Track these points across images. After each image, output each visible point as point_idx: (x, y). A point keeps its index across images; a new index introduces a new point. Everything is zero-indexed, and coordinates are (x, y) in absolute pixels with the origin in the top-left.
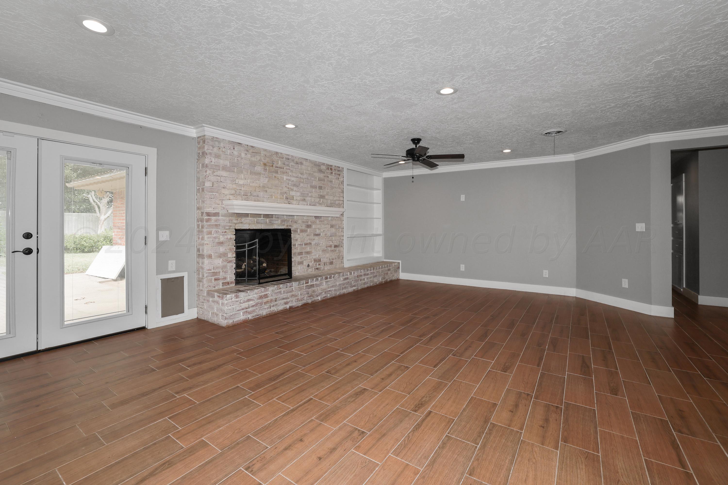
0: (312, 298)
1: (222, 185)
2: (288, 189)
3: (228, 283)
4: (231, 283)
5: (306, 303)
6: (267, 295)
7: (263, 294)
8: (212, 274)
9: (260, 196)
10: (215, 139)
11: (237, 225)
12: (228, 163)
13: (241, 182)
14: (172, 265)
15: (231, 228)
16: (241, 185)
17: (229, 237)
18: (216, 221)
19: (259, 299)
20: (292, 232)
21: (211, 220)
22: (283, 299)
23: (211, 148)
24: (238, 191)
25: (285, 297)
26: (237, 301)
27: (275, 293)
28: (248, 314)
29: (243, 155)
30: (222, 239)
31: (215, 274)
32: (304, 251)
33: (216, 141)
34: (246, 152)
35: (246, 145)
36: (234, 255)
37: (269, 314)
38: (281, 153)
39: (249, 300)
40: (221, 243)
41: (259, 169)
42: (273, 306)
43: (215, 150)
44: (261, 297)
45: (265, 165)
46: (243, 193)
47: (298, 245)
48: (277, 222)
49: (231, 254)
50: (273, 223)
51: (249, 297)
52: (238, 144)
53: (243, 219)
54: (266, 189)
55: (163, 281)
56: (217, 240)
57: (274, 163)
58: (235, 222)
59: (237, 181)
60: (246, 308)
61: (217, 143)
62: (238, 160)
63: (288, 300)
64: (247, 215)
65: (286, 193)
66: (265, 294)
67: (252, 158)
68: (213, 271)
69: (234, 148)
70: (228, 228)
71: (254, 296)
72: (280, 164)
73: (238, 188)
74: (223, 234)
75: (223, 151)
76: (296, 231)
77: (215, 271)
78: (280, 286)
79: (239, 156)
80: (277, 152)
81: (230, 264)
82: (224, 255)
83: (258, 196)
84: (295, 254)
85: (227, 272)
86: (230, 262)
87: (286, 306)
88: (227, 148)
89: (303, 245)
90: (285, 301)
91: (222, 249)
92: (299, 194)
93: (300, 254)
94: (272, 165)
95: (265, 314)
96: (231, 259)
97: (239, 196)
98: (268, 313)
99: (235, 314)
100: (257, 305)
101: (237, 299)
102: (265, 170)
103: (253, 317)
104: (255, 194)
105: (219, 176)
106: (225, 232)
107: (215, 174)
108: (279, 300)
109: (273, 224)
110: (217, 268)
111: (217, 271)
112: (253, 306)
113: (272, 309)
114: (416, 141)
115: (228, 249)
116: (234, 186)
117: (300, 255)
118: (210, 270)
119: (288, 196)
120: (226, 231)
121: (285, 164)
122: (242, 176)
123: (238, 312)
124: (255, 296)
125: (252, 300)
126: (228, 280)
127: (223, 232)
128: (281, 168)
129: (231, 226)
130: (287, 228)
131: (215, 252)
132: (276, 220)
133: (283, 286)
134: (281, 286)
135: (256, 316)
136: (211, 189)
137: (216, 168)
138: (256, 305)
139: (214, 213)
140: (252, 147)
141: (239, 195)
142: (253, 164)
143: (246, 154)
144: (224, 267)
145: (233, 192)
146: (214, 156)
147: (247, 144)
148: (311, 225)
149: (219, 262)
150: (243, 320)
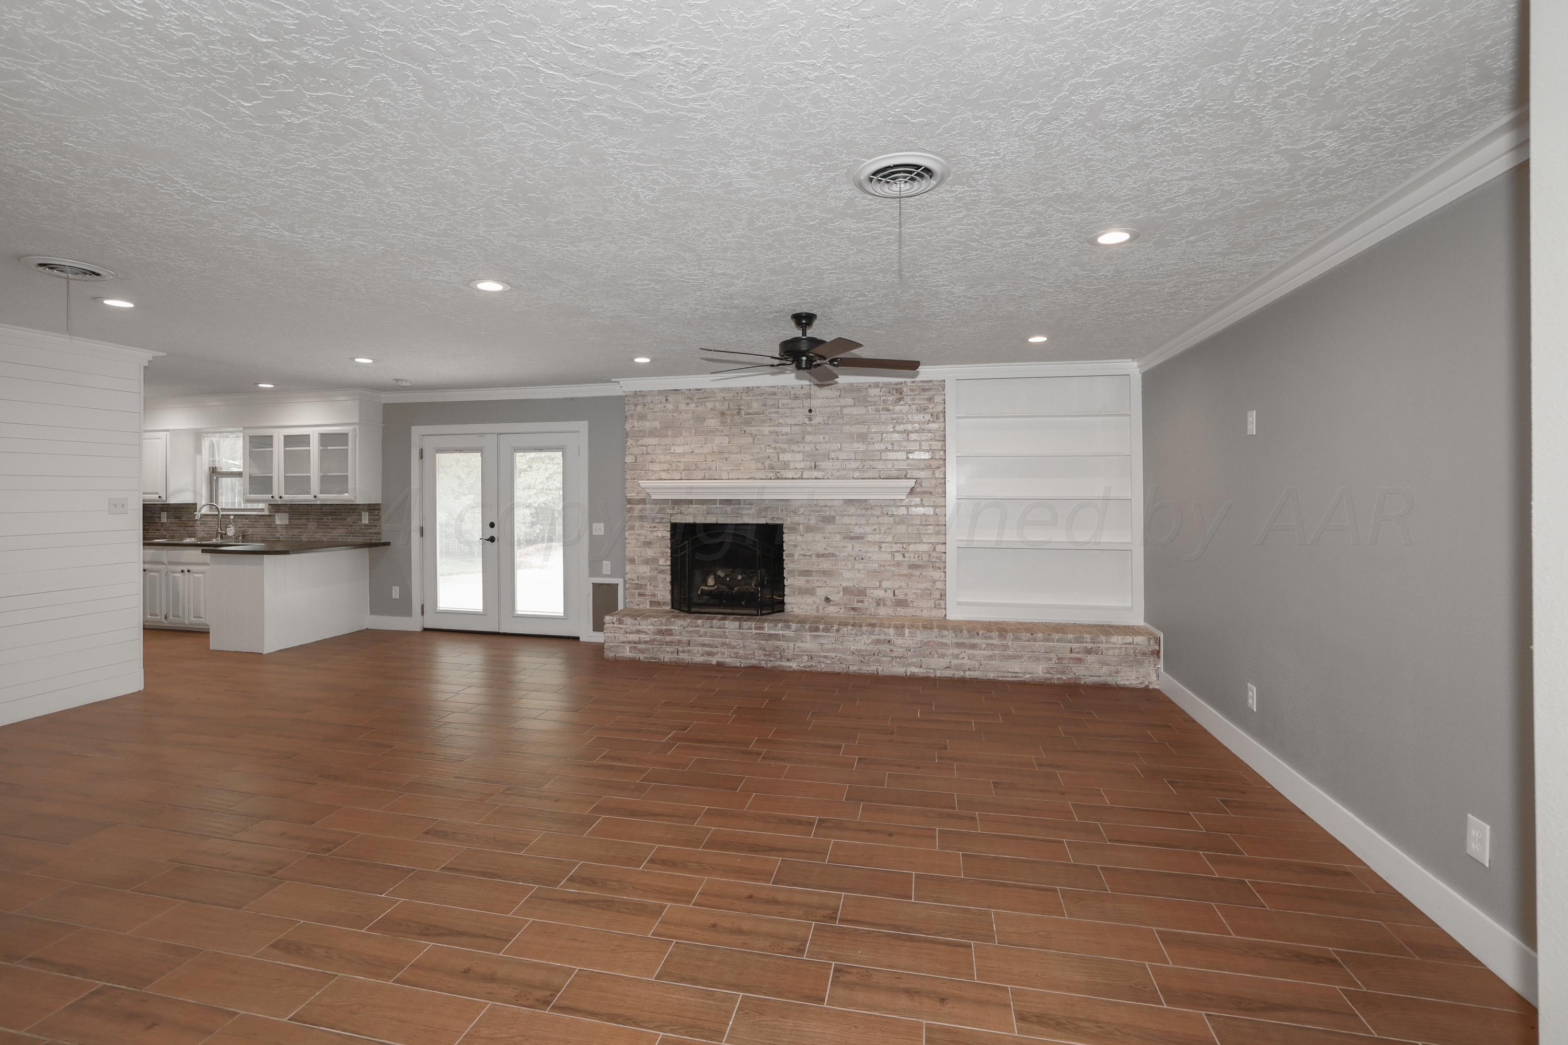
0: (772, 659)
1: (649, 458)
2: (774, 451)
3: (659, 603)
4: (664, 604)
5: (758, 666)
6: (671, 630)
7: (664, 628)
8: (634, 586)
9: (714, 468)
10: (639, 394)
11: (672, 518)
12: (657, 424)
13: (679, 450)
14: (607, 566)
15: (664, 521)
16: (679, 454)
17: (660, 535)
18: (641, 511)
19: (657, 634)
20: (785, 531)
21: (634, 510)
22: (704, 645)
23: (633, 407)
24: (674, 465)
25: (707, 642)
26: (620, 628)
27: (687, 631)
28: (637, 651)
29: (682, 407)
30: (651, 537)
31: (638, 586)
32: (815, 568)
33: (640, 395)
34: (688, 401)
35: (686, 390)
36: (669, 563)
37: (675, 662)
38: (758, 387)
39: (639, 632)
40: (648, 544)
41: (712, 422)
42: (683, 652)
43: (639, 408)
44: (660, 632)
45: (723, 414)
46: (682, 467)
47: (799, 555)
48: (748, 512)
49: (663, 560)
50: (741, 514)
51: (639, 628)
52: (675, 392)
53: (684, 508)
54: (726, 455)
55: (596, 586)
56: (642, 538)
57: (742, 407)
58: (670, 512)
59: (673, 449)
60: (635, 643)
61: (640, 398)
62: (673, 416)
63: (714, 650)
64: (690, 502)
65: (769, 457)
66: (666, 629)
67: (698, 408)
68: (637, 582)
69: (667, 400)
70: (658, 521)
71: (649, 627)
72: (756, 406)
73: (674, 460)
74: (652, 529)
75: (649, 409)
76: (794, 529)
77: (640, 583)
78: (696, 622)
79: (676, 409)
80: (748, 388)
81: (661, 576)
82: (653, 561)
83: (710, 469)
84: (791, 572)
85: (658, 587)
86: (662, 572)
87: (709, 658)
88: (657, 402)
89: (813, 556)
90: (708, 649)
91: (650, 553)
92: (799, 457)
93: (806, 573)
94: (738, 412)
95: (668, 661)
96: (663, 568)
97: (675, 472)
98: (673, 660)
99: (619, 646)
100: (654, 642)
101: (621, 626)
102: (723, 423)
103: (647, 658)
104: (704, 466)
105: (645, 446)
106: (655, 527)
107: (639, 443)
108: (696, 646)
109: (741, 516)
110: (643, 578)
111: (642, 582)
112: (646, 642)
113: (681, 656)
114: (804, 320)
115: (658, 552)
116: (668, 458)
117: (804, 576)
118: (633, 580)
119: (774, 463)
120: (656, 525)
121: (767, 404)
122: (680, 440)
123: (622, 644)
124: (651, 627)
125: (644, 632)
126: (659, 598)
127: (651, 527)
128: (758, 414)
129: (662, 518)
130: (773, 522)
131: (639, 555)
132: (746, 509)
133: (703, 622)
134: (700, 622)
135: (652, 658)
136: (633, 465)
137: (643, 434)
138: (651, 642)
139: (637, 500)
140: (698, 390)
141: (676, 470)
142: (700, 419)
143: (688, 404)
144: (652, 579)
145: (666, 466)
146: (637, 418)
147: (688, 388)
148: (834, 518)
149: (644, 570)
150: (629, 658)
